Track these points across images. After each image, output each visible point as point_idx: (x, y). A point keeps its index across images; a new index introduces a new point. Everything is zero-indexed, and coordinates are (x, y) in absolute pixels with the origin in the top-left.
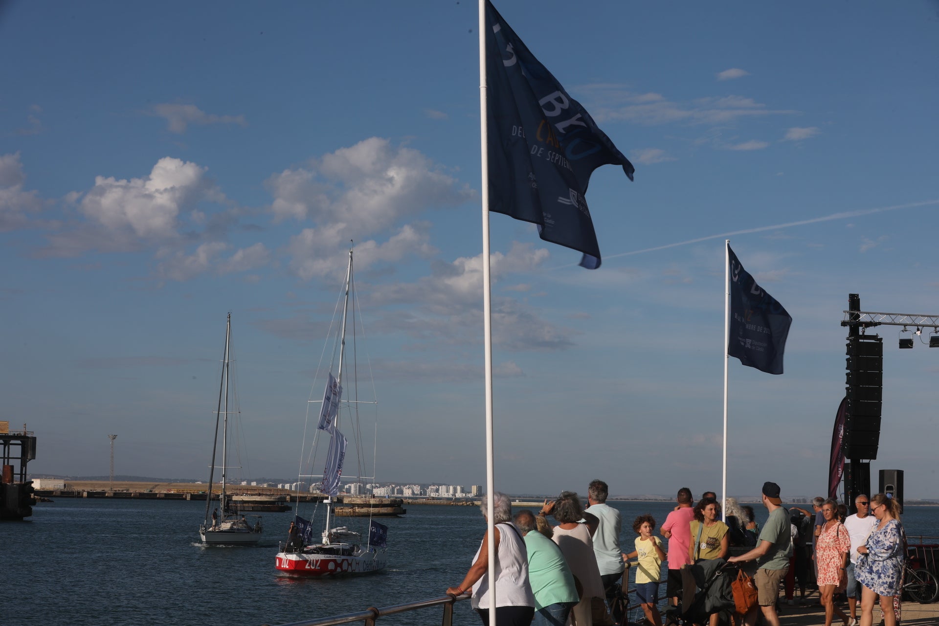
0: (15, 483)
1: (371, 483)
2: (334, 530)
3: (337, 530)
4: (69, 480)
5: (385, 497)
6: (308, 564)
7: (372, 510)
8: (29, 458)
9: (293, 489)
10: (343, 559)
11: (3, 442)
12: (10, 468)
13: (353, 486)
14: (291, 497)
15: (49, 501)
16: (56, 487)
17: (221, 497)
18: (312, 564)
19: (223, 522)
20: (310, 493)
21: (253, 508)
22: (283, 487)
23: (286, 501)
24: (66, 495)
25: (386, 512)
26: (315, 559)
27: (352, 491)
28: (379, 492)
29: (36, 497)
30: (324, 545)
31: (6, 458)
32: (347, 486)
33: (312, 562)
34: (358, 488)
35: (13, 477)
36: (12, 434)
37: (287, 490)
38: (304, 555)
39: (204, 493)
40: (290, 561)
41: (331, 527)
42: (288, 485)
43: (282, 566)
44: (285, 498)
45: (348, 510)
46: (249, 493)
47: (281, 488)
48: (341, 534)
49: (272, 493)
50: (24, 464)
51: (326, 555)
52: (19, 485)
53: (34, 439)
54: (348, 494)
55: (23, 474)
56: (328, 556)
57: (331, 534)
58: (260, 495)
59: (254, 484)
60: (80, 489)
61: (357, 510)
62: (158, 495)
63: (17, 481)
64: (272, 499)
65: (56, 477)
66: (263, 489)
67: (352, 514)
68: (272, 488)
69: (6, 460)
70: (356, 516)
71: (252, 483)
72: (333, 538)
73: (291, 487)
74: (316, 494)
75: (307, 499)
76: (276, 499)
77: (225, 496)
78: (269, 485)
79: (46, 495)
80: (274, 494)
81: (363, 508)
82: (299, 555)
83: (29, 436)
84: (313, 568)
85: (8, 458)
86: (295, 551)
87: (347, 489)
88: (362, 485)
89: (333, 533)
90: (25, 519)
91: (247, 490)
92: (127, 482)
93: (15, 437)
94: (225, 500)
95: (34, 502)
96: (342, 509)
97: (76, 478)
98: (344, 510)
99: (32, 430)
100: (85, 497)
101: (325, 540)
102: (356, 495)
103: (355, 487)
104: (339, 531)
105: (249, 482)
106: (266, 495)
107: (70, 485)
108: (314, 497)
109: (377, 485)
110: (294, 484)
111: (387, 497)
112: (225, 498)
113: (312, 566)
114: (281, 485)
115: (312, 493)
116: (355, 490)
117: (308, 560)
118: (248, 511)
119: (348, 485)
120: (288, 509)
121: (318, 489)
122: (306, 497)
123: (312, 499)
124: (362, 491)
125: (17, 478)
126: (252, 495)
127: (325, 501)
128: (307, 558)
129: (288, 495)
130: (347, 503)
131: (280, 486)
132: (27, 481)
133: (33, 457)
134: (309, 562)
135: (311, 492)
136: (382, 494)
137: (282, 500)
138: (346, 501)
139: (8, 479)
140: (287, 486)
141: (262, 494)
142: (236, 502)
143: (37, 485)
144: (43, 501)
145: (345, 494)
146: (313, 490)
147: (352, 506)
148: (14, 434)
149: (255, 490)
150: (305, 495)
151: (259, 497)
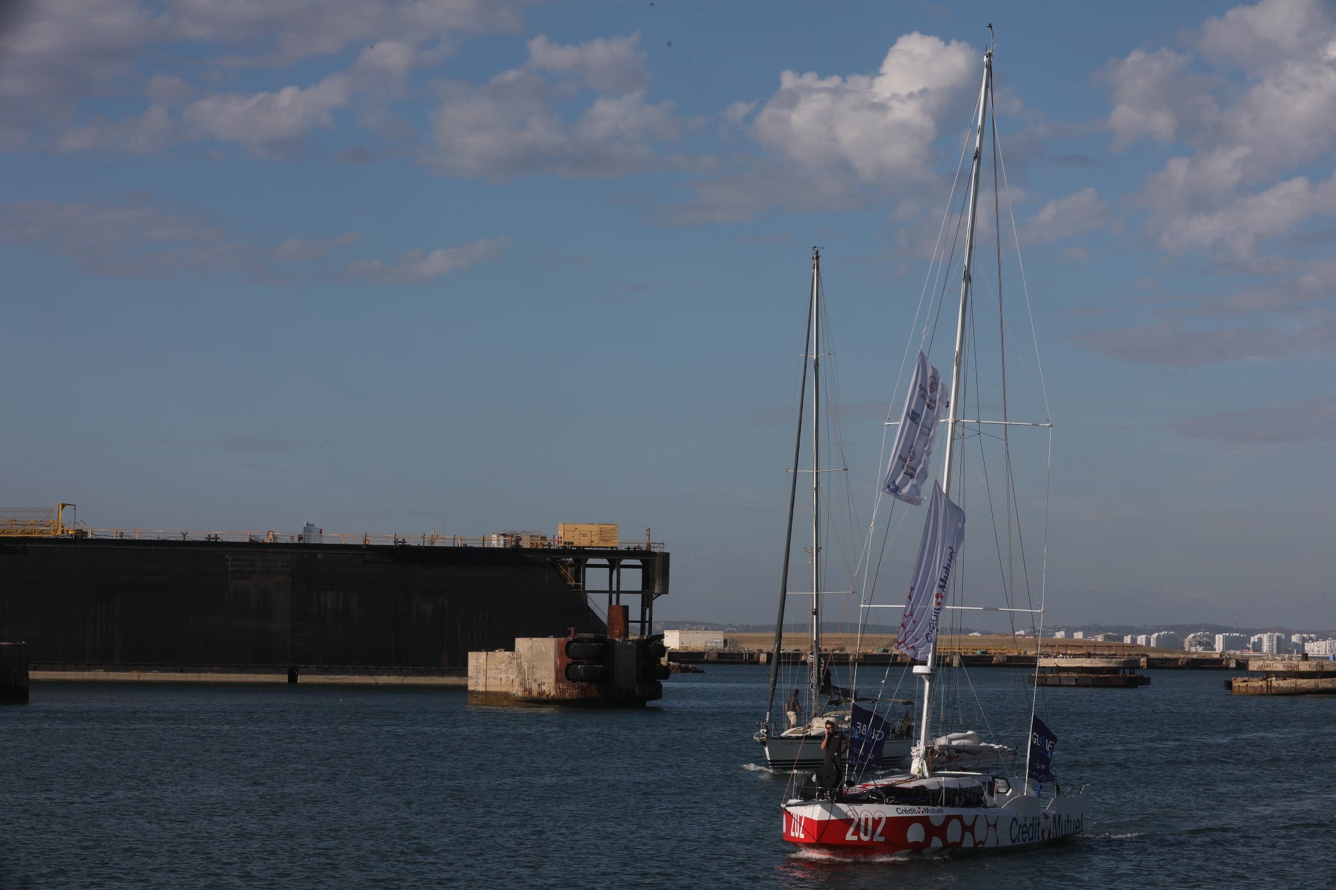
0: (631, 637)
1: (1301, 632)
2: (942, 741)
3: (950, 740)
4: (732, 631)
5: (1328, 658)
6: (851, 830)
7: (1303, 683)
8: (656, 592)
9: (1153, 644)
10: (947, 816)
11: (608, 563)
12: (621, 610)
13: (1265, 637)
14: (1149, 660)
15: (696, 671)
16: (709, 644)
17: (811, 659)
18: (862, 829)
19: (815, 716)
20: (1185, 652)
21: (1076, 680)
22: (1134, 640)
23: (1139, 667)
24: (728, 659)
25: (1330, 686)
26: (870, 817)
27: (1265, 648)
28: (1316, 649)
29: (671, 663)
30: (914, 777)
31: (614, 592)
32: (1254, 639)
33: (863, 823)
34: (1275, 642)
35: (627, 627)
36: (623, 548)
37: (1141, 646)
38: (844, 807)
39: (985, 653)
40: (809, 821)
41: (934, 732)
42: (1143, 637)
43: (792, 834)
44: (1138, 661)
45: (1257, 683)
46: (1069, 652)
47: (1129, 642)
48: (959, 750)
49: (1112, 653)
50: (647, 603)
51: (902, 807)
52: (637, 642)
53: (666, 557)
54: (1257, 654)
55: (645, 622)
56: (908, 807)
57: (933, 751)
58: (1089, 656)
59: (1078, 635)
60: (753, 648)
61: (1275, 683)
62: (899, 658)
63: (634, 636)
64: (1113, 663)
65: (709, 627)
66: (1096, 646)
67: (1265, 691)
68: (1111, 643)
69: (614, 596)
70: (1272, 695)
71: (1075, 634)
72: (937, 761)
73: (1148, 641)
74: (1195, 653)
75: (1180, 663)
76: (1120, 663)
77: (820, 656)
78: (1107, 638)
79: (689, 660)
80: (1116, 655)
81: (1285, 679)
82: (830, 803)
83: (657, 550)
84: (865, 838)
85: (618, 592)
86: (821, 796)
87: (1254, 643)
88: (1283, 636)
89: (936, 748)
90: (650, 704)
91: (1066, 646)
92: (840, 635)
93: (630, 553)
94: (819, 666)
95: (666, 673)
96: (1245, 681)
97: (746, 629)
98: (1249, 684)
99: (661, 541)
100: (763, 664)
101: (916, 766)
102: (1272, 654)
103: (1271, 639)
104: (954, 743)
105: (1070, 632)
106: (1102, 656)
107: (735, 642)
108: (1193, 660)
109: (1313, 636)
110: (1155, 635)
111: (1331, 659)
112: (819, 662)
113: (862, 835)
114: (1129, 637)
115: (1189, 652)
116: (1271, 646)
117: (853, 820)
118: (1067, 686)
119: (1256, 637)
120: (1145, 681)
121: (1200, 644)
122: (1176, 660)
123: (1188, 663)
124: (1283, 647)
125: (634, 628)
126: (1075, 656)
127: (918, 669)
128: (850, 814)
129: (1143, 655)
130: (1255, 669)
131: (1127, 640)
132: (653, 634)
133: (665, 590)
134: (854, 824)
135: (1187, 650)
136: (1322, 654)
137: (1132, 665)
138: (1253, 666)
139: (618, 631)
140: (1141, 640)
141: (1093, 655)
142: (1043, 669)
143: (672, 640)
144: (686, 670)
145: (1252, 653)
146: (1191, 645)
147: (1266, 675)
148: (629, 548)
149: (1080, 646)
150: (1175, 656)
151: (1088, 660)
